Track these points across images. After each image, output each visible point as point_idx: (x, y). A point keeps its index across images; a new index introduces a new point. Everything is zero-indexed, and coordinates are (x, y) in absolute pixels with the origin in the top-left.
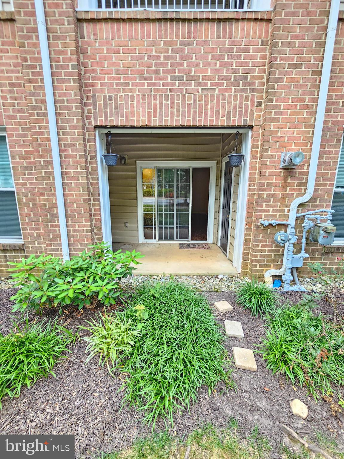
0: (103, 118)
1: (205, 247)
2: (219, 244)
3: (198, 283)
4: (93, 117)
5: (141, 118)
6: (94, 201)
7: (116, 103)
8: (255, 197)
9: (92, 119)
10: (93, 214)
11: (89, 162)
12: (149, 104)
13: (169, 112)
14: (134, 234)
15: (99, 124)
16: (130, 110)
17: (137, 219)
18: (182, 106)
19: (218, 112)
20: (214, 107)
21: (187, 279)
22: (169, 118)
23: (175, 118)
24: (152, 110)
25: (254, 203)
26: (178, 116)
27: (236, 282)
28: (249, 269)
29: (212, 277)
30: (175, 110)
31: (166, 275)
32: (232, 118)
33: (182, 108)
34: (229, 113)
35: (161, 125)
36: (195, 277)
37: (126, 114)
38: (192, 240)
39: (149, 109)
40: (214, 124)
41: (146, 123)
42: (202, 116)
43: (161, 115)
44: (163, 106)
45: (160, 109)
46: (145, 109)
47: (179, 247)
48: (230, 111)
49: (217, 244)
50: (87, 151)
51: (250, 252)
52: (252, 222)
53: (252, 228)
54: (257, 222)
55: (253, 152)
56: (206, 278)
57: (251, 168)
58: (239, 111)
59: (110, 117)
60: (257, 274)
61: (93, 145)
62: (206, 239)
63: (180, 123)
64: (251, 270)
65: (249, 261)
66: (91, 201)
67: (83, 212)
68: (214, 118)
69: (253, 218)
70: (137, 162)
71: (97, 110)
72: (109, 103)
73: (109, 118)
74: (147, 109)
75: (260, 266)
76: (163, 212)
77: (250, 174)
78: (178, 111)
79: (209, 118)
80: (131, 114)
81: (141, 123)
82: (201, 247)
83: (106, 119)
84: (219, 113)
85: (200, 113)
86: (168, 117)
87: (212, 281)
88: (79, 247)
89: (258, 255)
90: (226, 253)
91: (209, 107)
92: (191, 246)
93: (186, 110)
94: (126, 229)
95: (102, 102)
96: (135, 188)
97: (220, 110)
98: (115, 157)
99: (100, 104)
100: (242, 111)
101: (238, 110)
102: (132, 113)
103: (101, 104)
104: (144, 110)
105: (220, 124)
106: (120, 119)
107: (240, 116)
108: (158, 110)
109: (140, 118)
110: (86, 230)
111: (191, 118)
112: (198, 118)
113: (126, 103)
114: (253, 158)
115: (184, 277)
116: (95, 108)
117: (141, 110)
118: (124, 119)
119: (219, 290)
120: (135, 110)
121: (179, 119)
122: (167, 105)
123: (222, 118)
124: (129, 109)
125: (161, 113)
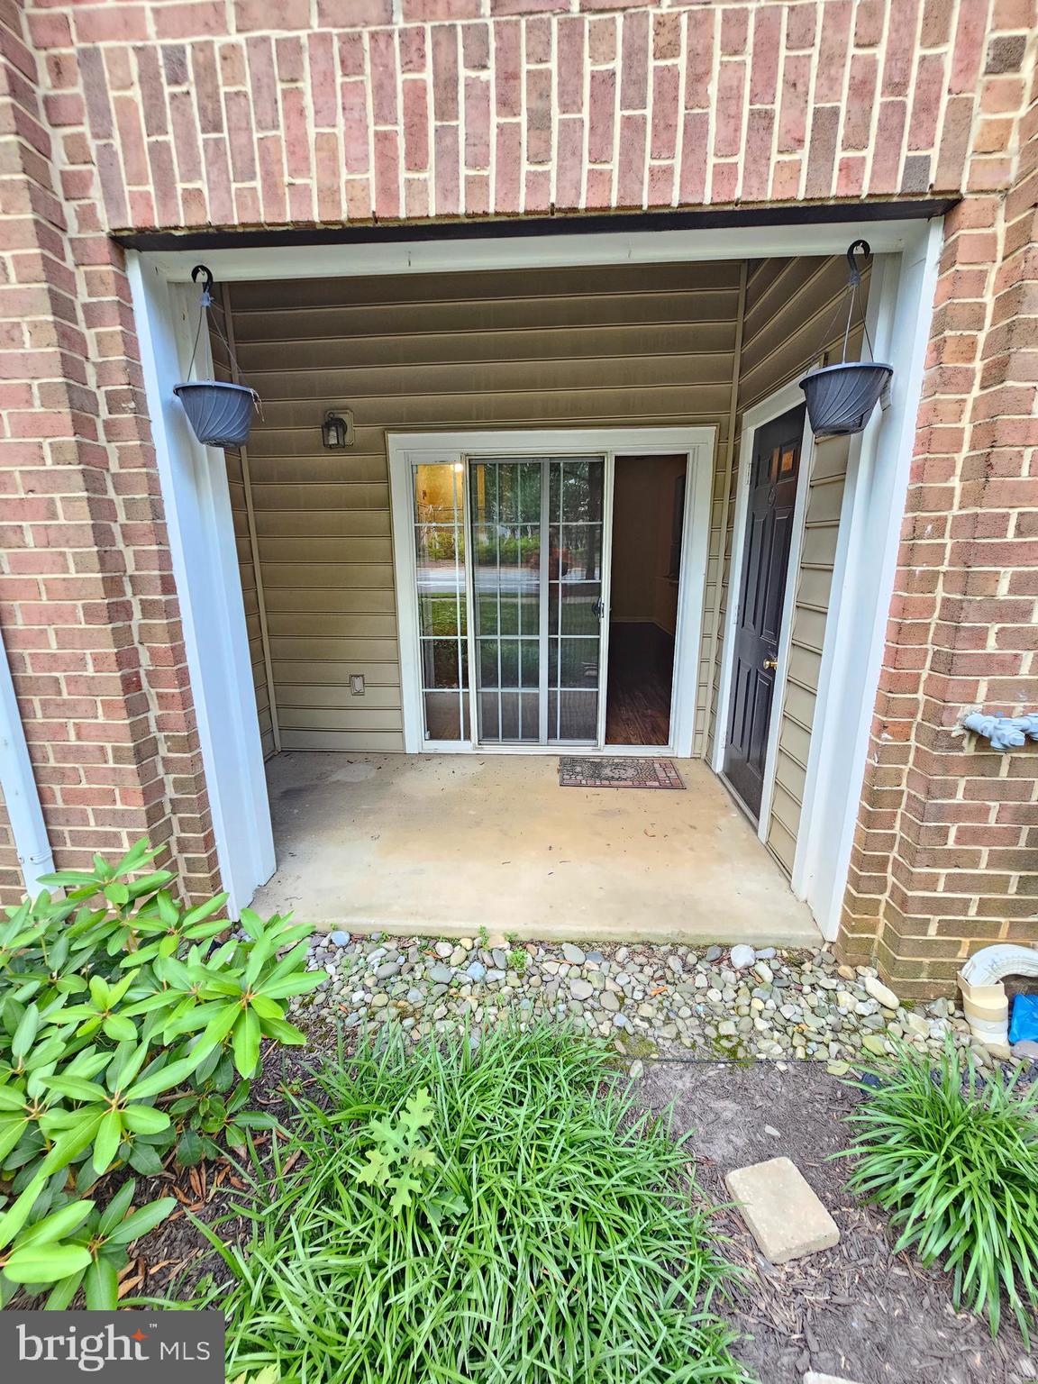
0: (151, 188)
1: (662, 775)
2: (719, 766)
3: (638, 996)
4: (97, 180)
5: (345, 175)
6: (145, 614)
7: (209, 95)
8: (940, 593)
9: (96, 193)
10: (148, 673)
11: (107, 424)
12: (383, 89)
13: (494, 131)
14: (387, 719)
15: (130, 221)
16: (281, 132)
17: (397, 662)
18: (561, 95)
19: (763, 120)
20: (739, 87)
21: (590, 964)
22: (491, 172)
23: (526, 167)
24: (400, 128)
25: (934, 620)
26: (539, 158)
27: (820, 993)
28: (881, 931)
29: (701, 951)
30: (523, 119)
31: (491, 944)
32: (840, 154)
33: (565, 108)
34: (826, 119)
35: (449, 209)
36: (622, 953)
37: (262, 159)
38: (610, 739)
39: (386, 122)
40: (738, 193)
41: (371, 206)
42: (672, 148)
43: (447, 154)
44: (455, 99)
45: (441, 115)
46: (362, 121)
47: (556, 778)
48: (835, 112)
49: (708, 762)
50: (91, 372)
51: (894, 854)
52: (913, 715)
53: (913, 743)
54: (945, 718)
55: (949, 347)
56: (674, 963)
57: (926, 440)
58: (885, 106)
59: (185, 179)
60: (926, 961)
61: (112, 335)
62: (663, 738)
63: (552, 197)
64: (892, 938)
65: (885, 897)
66: (129, 616)
67: (90, 672)
68: (740, 159)
69: (920, 696)
70: (391, 437)
71: (116, 142)
72: (174, 96)
73: (180, 186)
74: (371, 120)
75: (944, 928)
76: (499, 637)
77: (918, 472)
78: (540, 122)
79: (712, 160)
80: (292, 153)
81: (344, 206)
82: (646, 777)
83: (165, 191)
84: (769, 128)
85: (664, 125)
86: (487, 163)
87: (701, 981)
88: (93, 827)
89: (935, 878)
90: (757, 817)
91: (713, 89)
92: (607, 772)
93: (585, 114)
94: (358, 701)
95: (136, 93)
96: (384, 543)
97: (777, 107)
98: (238, 399)
99: (126, 104)
100: (903, 105)
101: (878, 100)
102: (297, 145)
103: (130, 101)
104: (356, 128)
105: (770, 193)
106: (234, 186)
107: (890, 138)
108: (432, 123)
109: (335, 173)
110: (115, 749)
111: (614, 166)
112: (649, 162)
113: (257, 89)
114: (944, 380)
115: (573, 954)
116: (102, 133)
117: (340, 130)
118: (258, 183)
119: (741, 1054)
120: (312, 132)
121: (546, 174)
122: (478, 94)
123: (786, 157)
124: (276, 127)
125: (448, 141)
